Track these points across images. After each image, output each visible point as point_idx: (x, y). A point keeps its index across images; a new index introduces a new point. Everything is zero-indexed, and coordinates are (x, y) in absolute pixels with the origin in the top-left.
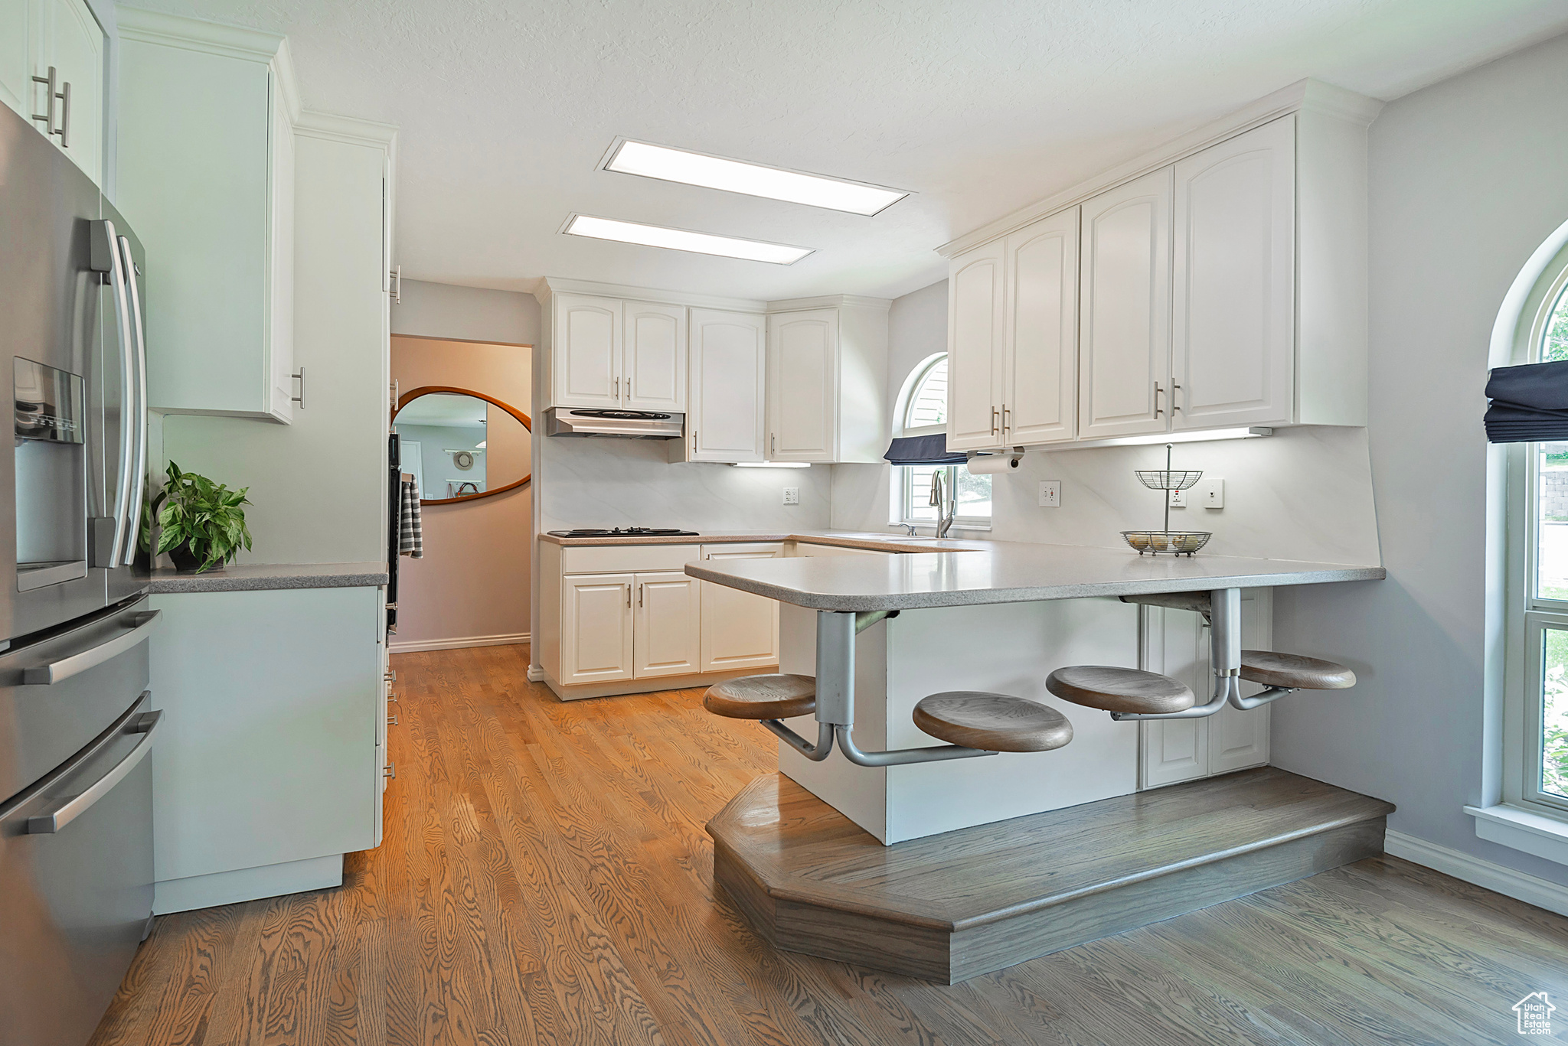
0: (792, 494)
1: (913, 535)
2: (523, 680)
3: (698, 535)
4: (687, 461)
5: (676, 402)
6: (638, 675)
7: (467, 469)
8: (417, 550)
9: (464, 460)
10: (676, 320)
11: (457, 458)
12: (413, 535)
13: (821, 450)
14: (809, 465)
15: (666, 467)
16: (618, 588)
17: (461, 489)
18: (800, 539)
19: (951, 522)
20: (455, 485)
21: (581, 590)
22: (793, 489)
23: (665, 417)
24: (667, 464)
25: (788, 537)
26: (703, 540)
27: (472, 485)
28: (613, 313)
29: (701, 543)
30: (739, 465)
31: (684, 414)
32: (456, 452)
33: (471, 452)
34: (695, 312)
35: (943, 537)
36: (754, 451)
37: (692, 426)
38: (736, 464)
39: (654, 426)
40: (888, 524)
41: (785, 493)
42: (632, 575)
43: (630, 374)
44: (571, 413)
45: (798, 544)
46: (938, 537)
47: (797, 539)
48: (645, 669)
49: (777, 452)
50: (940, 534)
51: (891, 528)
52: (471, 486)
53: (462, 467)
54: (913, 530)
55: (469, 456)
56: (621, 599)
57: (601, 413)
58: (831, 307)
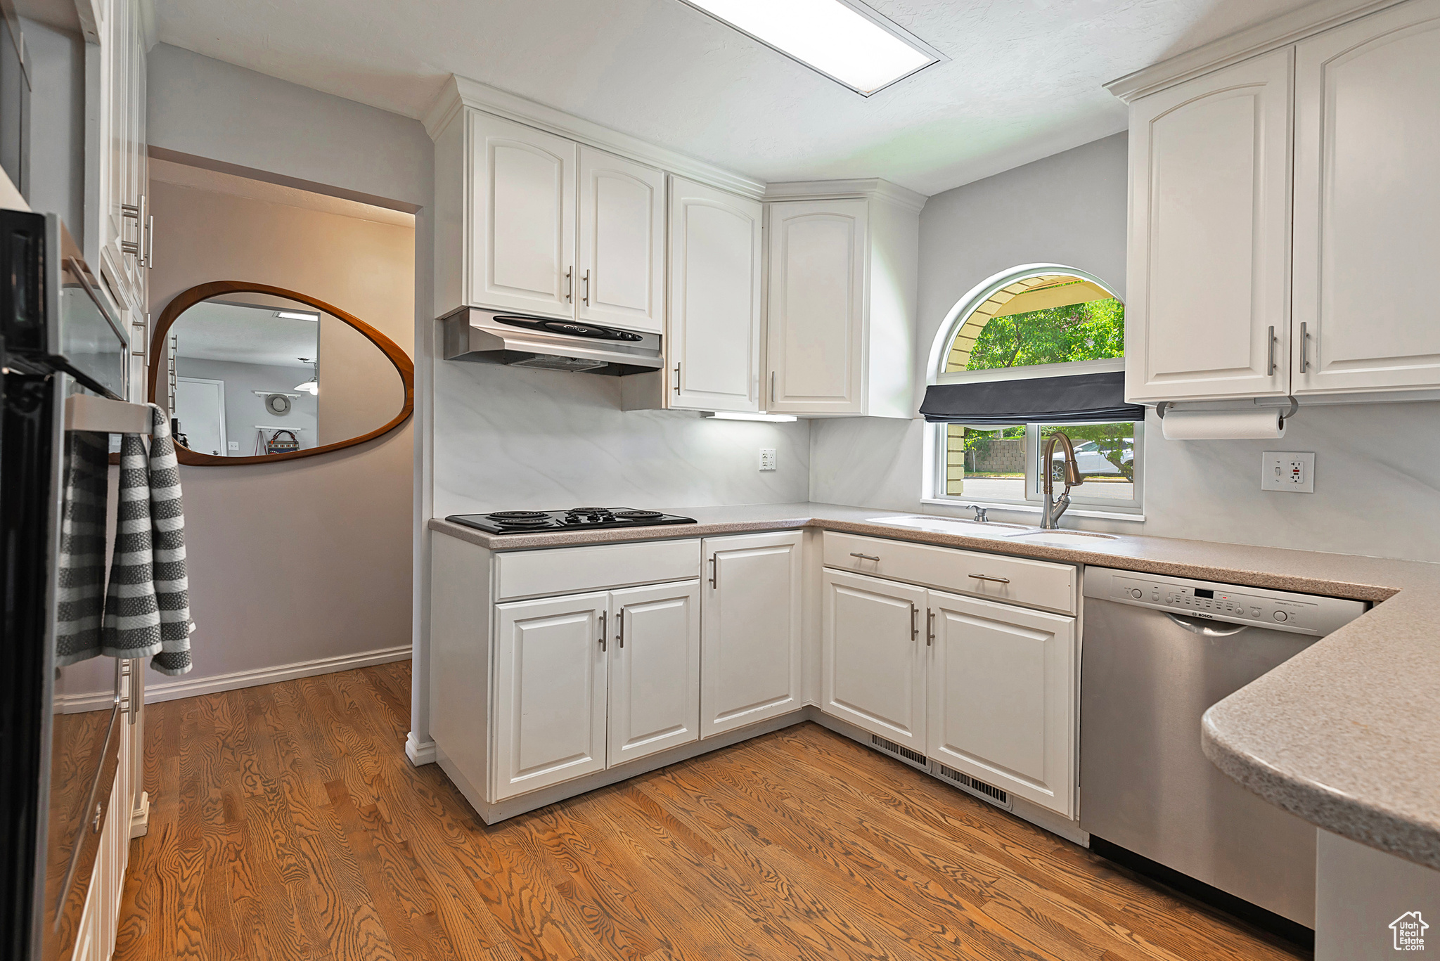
0: (769, 457)
1: (983, 520)
2: (399, 762)
3: (696, 522)
4: (663, 407)
5: (650, 316)
6: (615, 761)
7: (283, 415)
8: (171, 646)
9: (279, 404)
10: (652, 189)
11: (270, 401)
12: (154, 603)
13: (843, 397)
14: (795, 419)
15: (619, 416)
16: (585, 618)
17: (275, 437)
18: (826, 525)
19: (1067, 506)
20: (267, 433)
21: (525, 627)
22: (771, 450)
23: (635, 338)
24: (620, 412)
25: (809, 521)
26: (706, 531)
27: (289, 432)
28: (561, 161)
29: (703, 535)
30: (718, 415)
31: (661, 336)
32: (269, 394)
33: (287, 395)
34: (677, 183)
35: (1052, 528)
36: (748, 395)
37: (674, 354)
38: (713, 414)
39: (617, 349)
40: (921, 502)
41: (761, 456)
42: (605, 594)
43: (586, 264)
44: (495, 318)
45: (824, 532)
46: (1045, 527)
47: (822, 524)
48: (625, 748)
49: (779, 401)
50: (1048, 523)
51: (925, 507)
52: (288, 435)
53: (277, 412)
54: (983, 514)
55: (285, 399)
56: (588, 637)
57: (543, 324)
58: (858, 197)
